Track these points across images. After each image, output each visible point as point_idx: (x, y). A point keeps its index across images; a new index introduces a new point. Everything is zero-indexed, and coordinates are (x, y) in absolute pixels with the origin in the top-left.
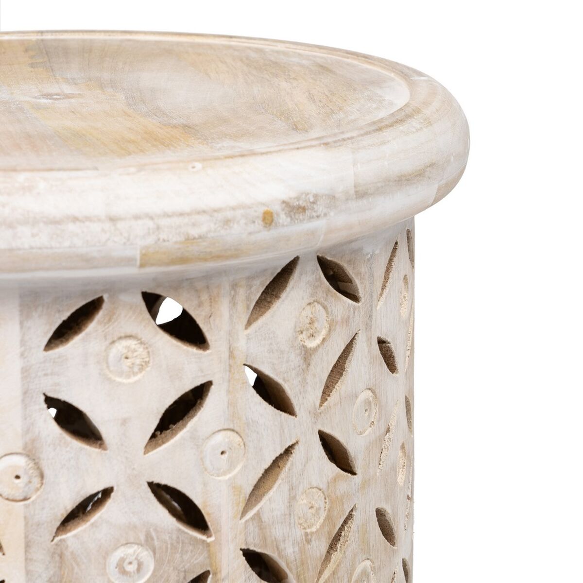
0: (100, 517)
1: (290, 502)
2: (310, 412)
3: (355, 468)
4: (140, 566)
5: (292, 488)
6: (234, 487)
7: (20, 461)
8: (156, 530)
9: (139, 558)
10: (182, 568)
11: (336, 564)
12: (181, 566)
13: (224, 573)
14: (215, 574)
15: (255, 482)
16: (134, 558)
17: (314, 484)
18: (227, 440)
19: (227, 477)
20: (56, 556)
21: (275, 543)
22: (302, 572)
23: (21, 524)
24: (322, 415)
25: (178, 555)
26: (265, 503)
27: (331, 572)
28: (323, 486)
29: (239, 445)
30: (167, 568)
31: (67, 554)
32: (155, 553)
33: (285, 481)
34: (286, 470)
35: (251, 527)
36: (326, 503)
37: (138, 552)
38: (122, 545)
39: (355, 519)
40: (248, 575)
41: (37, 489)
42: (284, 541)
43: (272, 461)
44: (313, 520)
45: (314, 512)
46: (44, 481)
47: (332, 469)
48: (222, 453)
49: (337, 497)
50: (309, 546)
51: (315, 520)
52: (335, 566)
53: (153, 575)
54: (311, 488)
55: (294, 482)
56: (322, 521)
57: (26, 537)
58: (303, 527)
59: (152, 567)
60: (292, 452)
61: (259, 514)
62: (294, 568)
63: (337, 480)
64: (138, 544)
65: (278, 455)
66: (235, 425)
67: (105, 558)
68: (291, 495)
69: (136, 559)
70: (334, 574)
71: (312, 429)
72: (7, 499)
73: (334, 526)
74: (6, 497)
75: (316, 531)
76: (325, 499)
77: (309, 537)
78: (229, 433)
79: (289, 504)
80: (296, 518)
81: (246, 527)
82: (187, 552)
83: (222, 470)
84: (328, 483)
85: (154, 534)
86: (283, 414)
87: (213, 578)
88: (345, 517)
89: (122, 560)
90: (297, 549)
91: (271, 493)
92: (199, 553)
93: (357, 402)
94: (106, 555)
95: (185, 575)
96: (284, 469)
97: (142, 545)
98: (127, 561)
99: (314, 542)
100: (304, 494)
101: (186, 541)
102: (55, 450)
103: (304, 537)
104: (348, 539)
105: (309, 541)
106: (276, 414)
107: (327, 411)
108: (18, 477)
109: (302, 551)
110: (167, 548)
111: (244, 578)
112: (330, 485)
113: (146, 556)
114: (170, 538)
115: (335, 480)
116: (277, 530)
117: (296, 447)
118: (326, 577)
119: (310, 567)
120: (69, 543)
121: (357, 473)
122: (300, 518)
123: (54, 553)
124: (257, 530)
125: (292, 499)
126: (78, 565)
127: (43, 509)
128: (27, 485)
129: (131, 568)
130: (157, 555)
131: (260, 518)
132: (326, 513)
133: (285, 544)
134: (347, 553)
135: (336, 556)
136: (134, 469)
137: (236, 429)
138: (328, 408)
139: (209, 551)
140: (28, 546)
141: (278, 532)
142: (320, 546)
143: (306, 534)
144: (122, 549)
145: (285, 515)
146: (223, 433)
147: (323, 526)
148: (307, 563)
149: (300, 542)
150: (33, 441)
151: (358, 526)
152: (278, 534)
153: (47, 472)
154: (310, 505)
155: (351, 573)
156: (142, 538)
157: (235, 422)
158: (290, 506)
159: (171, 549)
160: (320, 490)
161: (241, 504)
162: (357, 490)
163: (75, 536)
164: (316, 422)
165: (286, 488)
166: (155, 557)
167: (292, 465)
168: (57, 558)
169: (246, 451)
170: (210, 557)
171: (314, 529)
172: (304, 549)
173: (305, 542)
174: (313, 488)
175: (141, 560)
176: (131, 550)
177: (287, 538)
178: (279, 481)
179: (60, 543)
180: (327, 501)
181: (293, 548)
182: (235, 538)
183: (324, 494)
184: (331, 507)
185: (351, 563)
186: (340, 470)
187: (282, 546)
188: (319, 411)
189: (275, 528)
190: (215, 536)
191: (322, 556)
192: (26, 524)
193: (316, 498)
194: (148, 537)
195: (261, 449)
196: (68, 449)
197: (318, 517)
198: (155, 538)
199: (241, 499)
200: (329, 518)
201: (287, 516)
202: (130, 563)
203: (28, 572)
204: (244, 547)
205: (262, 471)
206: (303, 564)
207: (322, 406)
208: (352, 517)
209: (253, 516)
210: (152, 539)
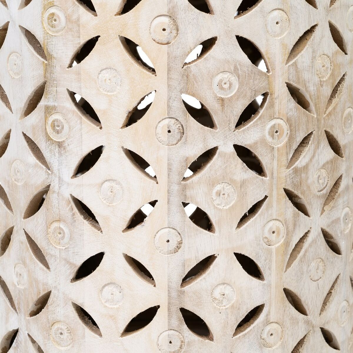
0: (209, 55)
1: (312, 60)
2: (324, 8)
3: (346, 50)
4: (231, 84)
5: (313, 52)
6: (283, 44)
7: (166, 20)
8: (240, 64)
9: (230, 80)
10: (254, 89)
11: (336, 104)
12: (253, 87)
13: (276, 95)
14: (271, 94)
15: (294, 44)
16: (227, 80)
17: (326, 53)
18: (280, 15)
19: (279, 38)
20: (185, 76)
21: (304, 82)
22: (318, 103)
23: (166, 57)
24: (331, 11)
25: (252, 81)
26: (299, 57)
27: (333, 108)
28: (330, 55)
29: (286, 19)
30: (245, 88)
31: (191, 75)
32: (239, 79)
33: (310, 46)
34: (311, 40)
35: (291, 70)
36: (331, 65)
37: (229, 77)
38: (221, 72)
39: (346, 81)
40: (289, 98)
41: (175, 37)
42: (309, 82)
43: (303, 33)
44: (324, 74)
45: (325, 69)
46: (179, 32)
47: (335, 46)
48: (277, 23)
49: (337, 64)
50: (322, 89)
51: (325, 74)
52: (335, 105)
53: (238, 91)
54: (324, 54)
55: (315, 48)
56: (329, 76)
57: (168, 65)
58: (319, 77)
59: (237, 87)
60: (314, 30)
61: (296, 63)
62: (314, 99)
63: (337, 53)
64: (229, 72)
65: (307, 30)
66: (285, 7)
67: (211, 79)
68: (314, 56)
69: (229, 81)
70: (334, 109)
71: (326, 19)
72: (158, 43)
73: (335, 80)
74: (158, 41)
75: (326, 81)
76: (331, 63)
77: (322, 83)
78: (281, 12)
79: (312, 61)
80: (315, 70)
81: (289, 70)
82: (256, 79)
83: (277, 33)
84: (333, 54)
85: (238, 67)
86: (311, 6)
87: (270, 97)
88: (341, 77)
89: (221, 81)
90: (315, 89)
91: (303, 52)
92: (263, 81)
93: (349, 11)
94: (212, 77)
95: (255, 93)
96: (309, 40)
97: (232, 73)
98: (224, 82)
99: (324, 87)
100: (320, 57)
101: (256, 73)
102: (185, 13)
103: (319, 82)
104: (342, 91)
105: (322, 86)
106: (306, 5)
107: (333, 10)
108: (164, 30)
109: (318, 90)
110: (246, 76)
111: (287, 99)
112: (334, 55)
113: (234, 79)
114: (248, 70)
115: (336, 53)
116: (305, 74)
117: (317, 28)
118: (330, 110)
119: (322, 101)
120: (192, 69)
121: (348, 53)
122: (317, 70)
123: (184, 75)
124: (294, 72)
125: (314, 58)
126: (196, 82)
127: (178, 48)
128: (169, 34)
129: (226, 86)
130: (240, 80)
131: (296, 66)
132: (331, 72)
133: (309, 84)
134: (341, 99)
135: (335, 101)
136: (229, 27)
137: (285, 9)
138: (334, 8)
139: (269, 80)
140: (169, 70)
141: (306, 76)
142: (327, 91)
143: (321, 81)
144: (221, 74)
145: (310, 67)
146: (278, 11)
147: (329, 78)
148: (321, 98)
149: (317, 85)
150: (173, 7)
151: (347, 85)
152: (306, 77)
153: (181, 27)
154: (323, 65)
155: (343, 112)
156: (232, 68)
157: (285, 5)
158: (313, 62)
159: (248, 76)
160: (328, 57)
161: (286, 55)
162: (347, 63)
163: (196, 65)
164: (327, 15)
165: (310, 50)
166: (239, 81)
167: (314, 37)
168: (185, 78)
169: (290, 24)
170: (269, 84)
171: (325, 79)
172: (319, 89)
173: (320, 86)
174: (325, 55)
175: (231, 82)
176: (226, 76)
177: (310, 81)
178: (307, 46)
179: (187, 69)
180: (332, 64)
181: (314, 87)
182: (283, 75)
183: (330, 61)
184: (334, 69)
185: (343, 106)
186: (339, 48)
187: (307, 85)
188: (330, 9)
189: (304, 73)
190: (272, 72)
191: (329, 96)
192: (169, 57)
193: (326, 61)
194: (236, 68)
195: (298, 24)
196: (193, 13)
197: (327, 72)
198: (239, 69)
199: (286, 52)
200: (332, 75)
201: (311, 68)
202: (225, 84)
203: (169, 86)
204: (287, 81)
205: (298, 38)
206: (318, 98)
207: (330, 7)
208: (344, 80)
209: (292, 63)
210: (238, 70)
